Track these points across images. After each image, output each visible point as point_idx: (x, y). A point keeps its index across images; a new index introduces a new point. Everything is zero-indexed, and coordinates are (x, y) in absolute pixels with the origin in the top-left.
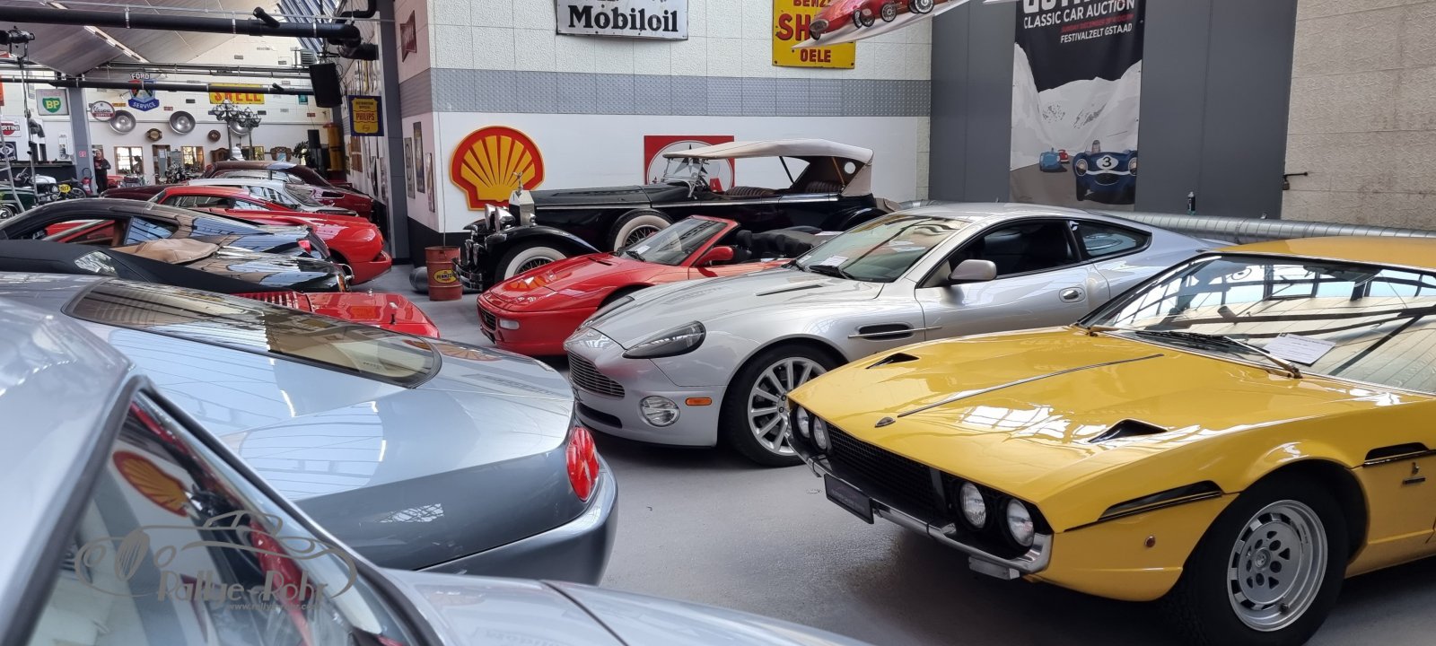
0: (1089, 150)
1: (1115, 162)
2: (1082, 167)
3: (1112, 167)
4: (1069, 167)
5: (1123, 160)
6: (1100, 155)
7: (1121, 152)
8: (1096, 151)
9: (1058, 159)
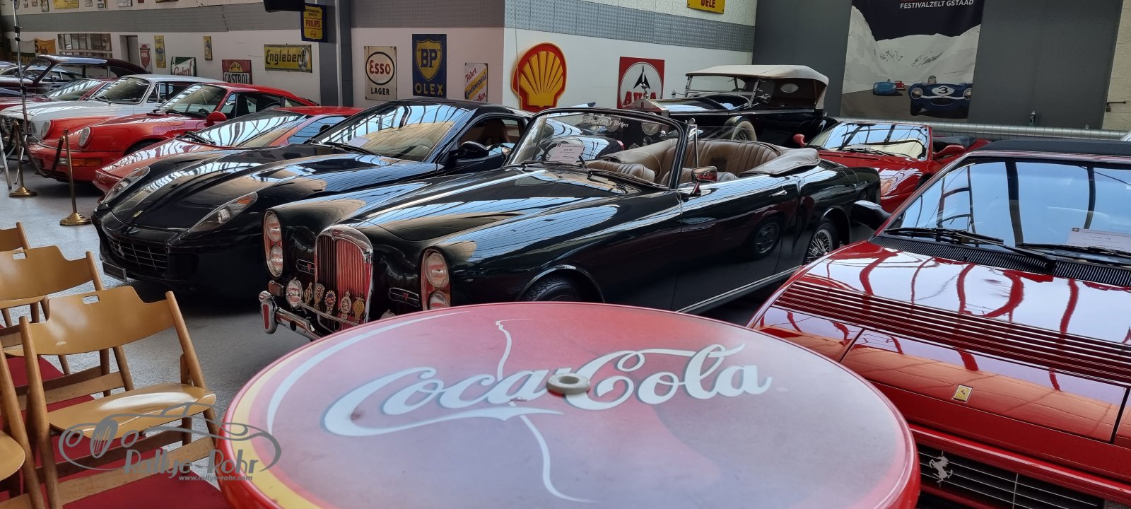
0: (926, 81)
1: (951, 91)
2: (917, 93)
3: (948, 94)
4: (905, 94)
5: (959, 89)
6: (937, 85)
7: (957, 83)
8: (932, 83)
9: (894, 87)
